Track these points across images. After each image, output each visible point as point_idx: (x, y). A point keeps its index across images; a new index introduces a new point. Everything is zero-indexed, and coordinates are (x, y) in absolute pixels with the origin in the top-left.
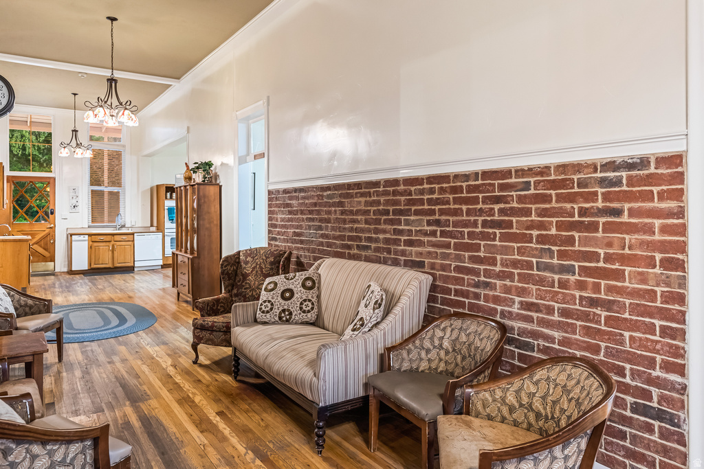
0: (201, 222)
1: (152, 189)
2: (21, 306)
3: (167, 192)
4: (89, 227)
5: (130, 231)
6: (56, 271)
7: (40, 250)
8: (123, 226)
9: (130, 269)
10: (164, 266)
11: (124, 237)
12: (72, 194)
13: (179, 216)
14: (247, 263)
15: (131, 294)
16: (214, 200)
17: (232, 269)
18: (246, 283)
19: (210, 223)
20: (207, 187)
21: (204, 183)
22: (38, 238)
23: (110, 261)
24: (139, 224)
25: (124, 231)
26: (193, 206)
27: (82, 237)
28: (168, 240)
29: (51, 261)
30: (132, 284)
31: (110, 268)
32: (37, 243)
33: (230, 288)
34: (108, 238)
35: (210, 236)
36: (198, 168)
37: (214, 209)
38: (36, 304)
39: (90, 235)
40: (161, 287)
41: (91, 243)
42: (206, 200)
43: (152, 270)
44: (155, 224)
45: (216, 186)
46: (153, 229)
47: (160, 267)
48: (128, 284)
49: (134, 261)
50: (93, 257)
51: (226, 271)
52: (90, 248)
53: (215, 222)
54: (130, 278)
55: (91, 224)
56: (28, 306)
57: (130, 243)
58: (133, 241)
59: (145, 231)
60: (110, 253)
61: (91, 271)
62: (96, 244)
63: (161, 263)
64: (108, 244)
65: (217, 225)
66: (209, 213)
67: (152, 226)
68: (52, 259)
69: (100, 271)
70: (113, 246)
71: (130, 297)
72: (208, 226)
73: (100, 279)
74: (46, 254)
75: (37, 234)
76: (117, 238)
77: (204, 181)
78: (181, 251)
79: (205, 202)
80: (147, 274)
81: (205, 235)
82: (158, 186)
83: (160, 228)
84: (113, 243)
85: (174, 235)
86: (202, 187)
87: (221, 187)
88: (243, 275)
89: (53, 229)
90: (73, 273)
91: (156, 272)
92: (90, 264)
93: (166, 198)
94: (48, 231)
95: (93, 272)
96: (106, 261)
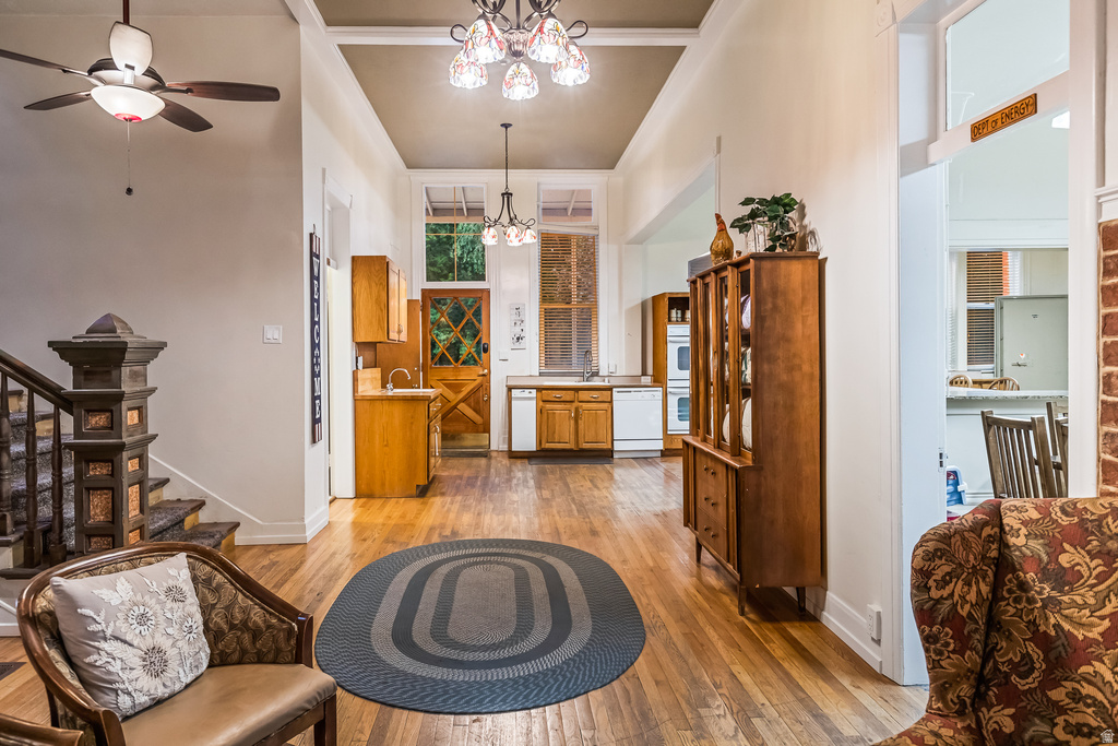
0: (766, 367)
1: (644, 304)
2: (232, 627)
3: (670, 308)
4: (541, 374)
5: (606, 384)
6: (492, 448)
7: (469, 412)
8: (596, 374)
9: (605, 455)
10: (667, 453)
11: (595, 394)
12: (515, 317)
13: (701, 350)
14: (1064, 579)
15: (597, 523)
16: (804, 300)
17: (972, 597)
18: (1076, 696)
19: (790, 369)
20: (783, 264)
21: (769, 255)
22: (465, 391)
23: (572, 437)
24: (622, 371)
25: (597, 382)
26: (740, 323)
27: (526, 393)
28: (673, 402)
29: (484, 432)
30: (605, 492)
31: (571, 450)
32: (464, 400)
33: (965, 690)
34: (568, 396)
35: (791, 408)
36: (753, 215)
37: (803, 328)
38: (269, 626)
39: (539, 389)
40: (658, 509)
41: (541, 403)
42: (780, 302)
43: (643, 459)
44: (650, 370)
45: (809, 261)
46: (647, 380)
47: (659, 454)
48: (596, 493)
49: (613, 440)
50: (544, 428)
51: (945, 607)
52: (540, 412)
53: (806, 368)
54: (603, 475)
55: (544, 370)
56: (248, 629)
57: (605, 406)
58: (611, 402)
59: (633, 384)
60: (572, 422)
61: (543, 454)
62: (548, 406)
63: (660, 446)
64: (568, 406)
65: (812, 376)
66: (788, 340)
67: (644, 373)
68: (486, 429)
69: (555, 454)
70: (577, 409)
71: (594, 533)
72: (784, 377)
73: (552, 472)
74: (478, 419)
75: (464, 386)
76: (584, 395)
77: (772, 248)
78: (705, 440)
79: (775, 308)
80: (634, 467)
81: (776, 405)
82: (655, 299)
83: (659, 379)
84: (576, 404)
85: (687, 393)
86: (767, 265)
87: (822, 264)
88: (1043, 641)
89: (487, 377)
90: (514, 455)
91: (651, 464)
92: (539, 442)
93: (670, 320)
94: (480, 379)
95: (545, 455)
96: (565, 439)
